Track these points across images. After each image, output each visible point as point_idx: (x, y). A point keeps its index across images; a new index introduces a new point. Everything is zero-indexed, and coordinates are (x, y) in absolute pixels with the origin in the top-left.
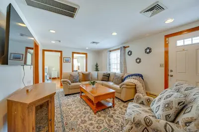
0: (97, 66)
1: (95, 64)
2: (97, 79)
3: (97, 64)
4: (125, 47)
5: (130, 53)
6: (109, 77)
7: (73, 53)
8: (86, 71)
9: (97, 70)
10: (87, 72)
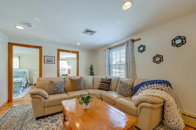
0: (91, 68)
1: (90, 66)
2: (92, 86)
3: (92, 66)
4: (133, 41)
5: (142, 49)
6: (109, 84)
7: (59, 50)
8: (78, 75)
9: (92, 74)
10: (79, 77)
